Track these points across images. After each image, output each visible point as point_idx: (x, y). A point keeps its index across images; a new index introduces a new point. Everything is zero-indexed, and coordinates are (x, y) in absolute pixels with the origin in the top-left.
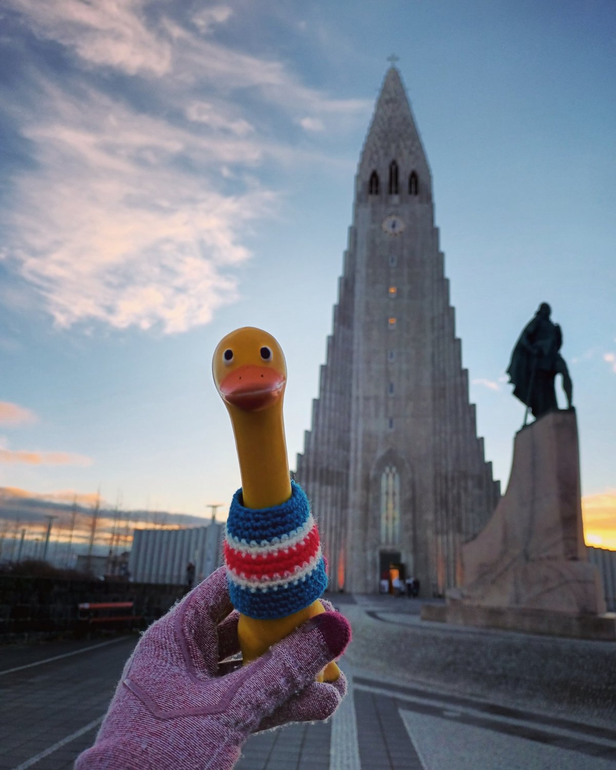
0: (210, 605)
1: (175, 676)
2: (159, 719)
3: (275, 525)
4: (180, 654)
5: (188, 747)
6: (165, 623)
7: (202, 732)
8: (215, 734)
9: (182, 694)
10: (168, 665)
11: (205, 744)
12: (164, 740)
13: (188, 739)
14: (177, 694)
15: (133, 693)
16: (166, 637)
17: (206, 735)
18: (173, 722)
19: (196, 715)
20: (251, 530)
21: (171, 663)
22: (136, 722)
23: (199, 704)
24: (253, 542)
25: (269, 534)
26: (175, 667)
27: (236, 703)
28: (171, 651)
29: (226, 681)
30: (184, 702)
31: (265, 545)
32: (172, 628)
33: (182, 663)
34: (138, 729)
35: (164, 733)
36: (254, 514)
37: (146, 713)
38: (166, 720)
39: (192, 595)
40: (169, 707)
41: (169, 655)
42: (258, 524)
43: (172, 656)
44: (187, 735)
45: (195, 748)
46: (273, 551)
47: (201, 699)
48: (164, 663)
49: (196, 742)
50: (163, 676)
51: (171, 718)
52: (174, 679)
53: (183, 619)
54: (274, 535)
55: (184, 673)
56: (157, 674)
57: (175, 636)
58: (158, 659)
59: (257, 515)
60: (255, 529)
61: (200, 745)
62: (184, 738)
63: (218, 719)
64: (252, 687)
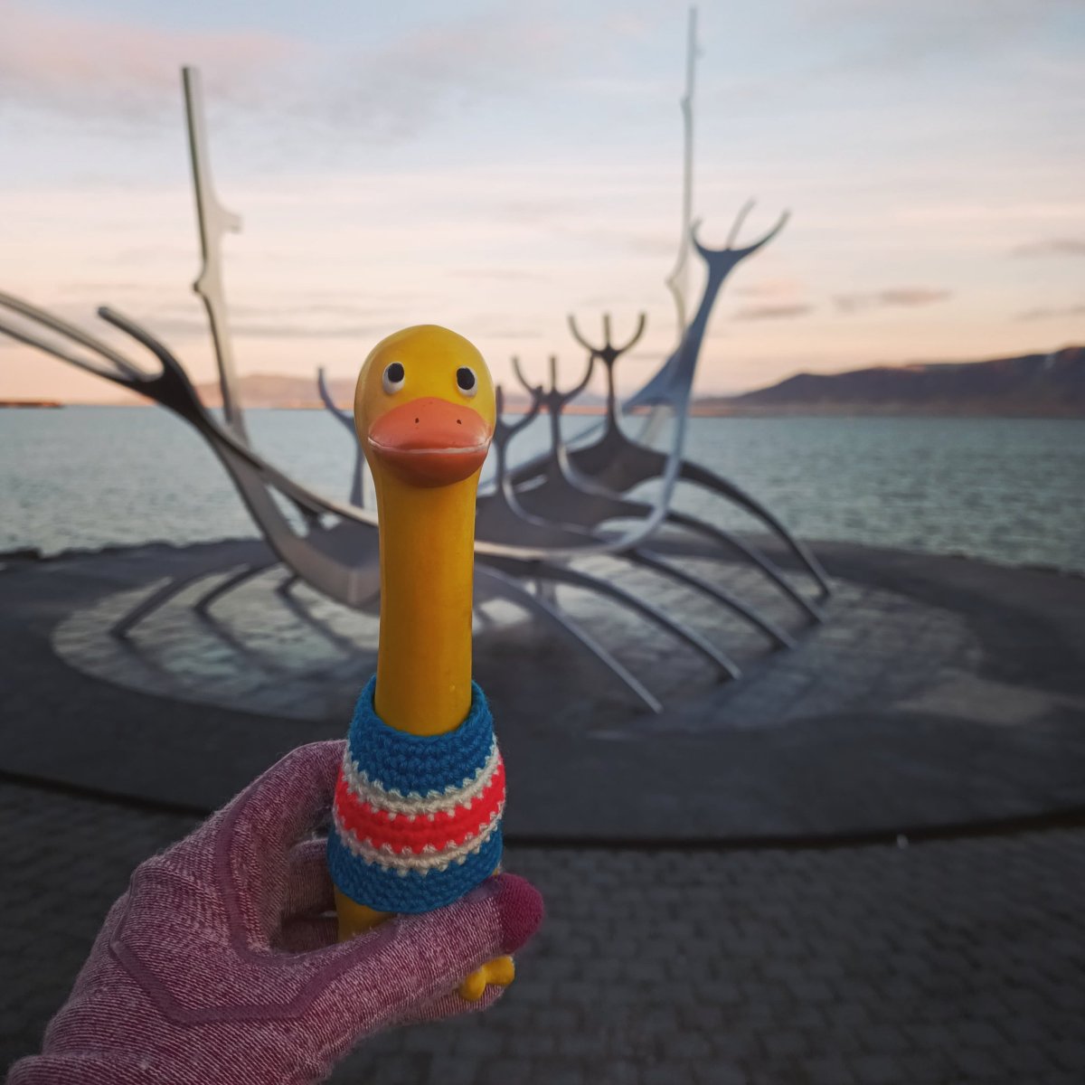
0: (282, 817)
1: (207, 947)
2: (176, 1023)
4: (220, 906)
5: (226, 1076)
6: (197, 846)
7: (255, 1051)
8: (278, 1058)
9: (221, 980)
10: (197, 925)
11: (257, 1074)
12: (182, 1062)
13: (228, 1062)
14: (212, 980)
15: (128, 971)
16: (197, 873)
17: (261, 1056)
18: (202, 1031)
19: (247, 1021)
21: (200, 922)
22: (132, 1027)
23: (254, 1001)
26: (210, 930)
27: (324, 1006)
28: (203, 899)
29: (308, 965)
30: (224, 995)
32: (210, 857)
33: (222, 922)
34: (135, 1039)
35: (185, 1050)
37: (151, 1012)
38: (189, 1027)
39: (248, 796)
40: (197, 1004)
41: (199, 907)
43: (204, 909)
44: (226, 1056)
45: (240, 1079)
47: (258, 991)
48: (189, 922)
49: (241, 1069)
50: (186, 946)
51: (198, 1024)
52: (206, 953)
53: (230, 842)
55: (225, 943)
56: (175, 941)
57: (213, 872)
58: (179, 912)
61: (248, 1075)
62: (220, 1061)
63: (287, 1030)
64: (356, 983)
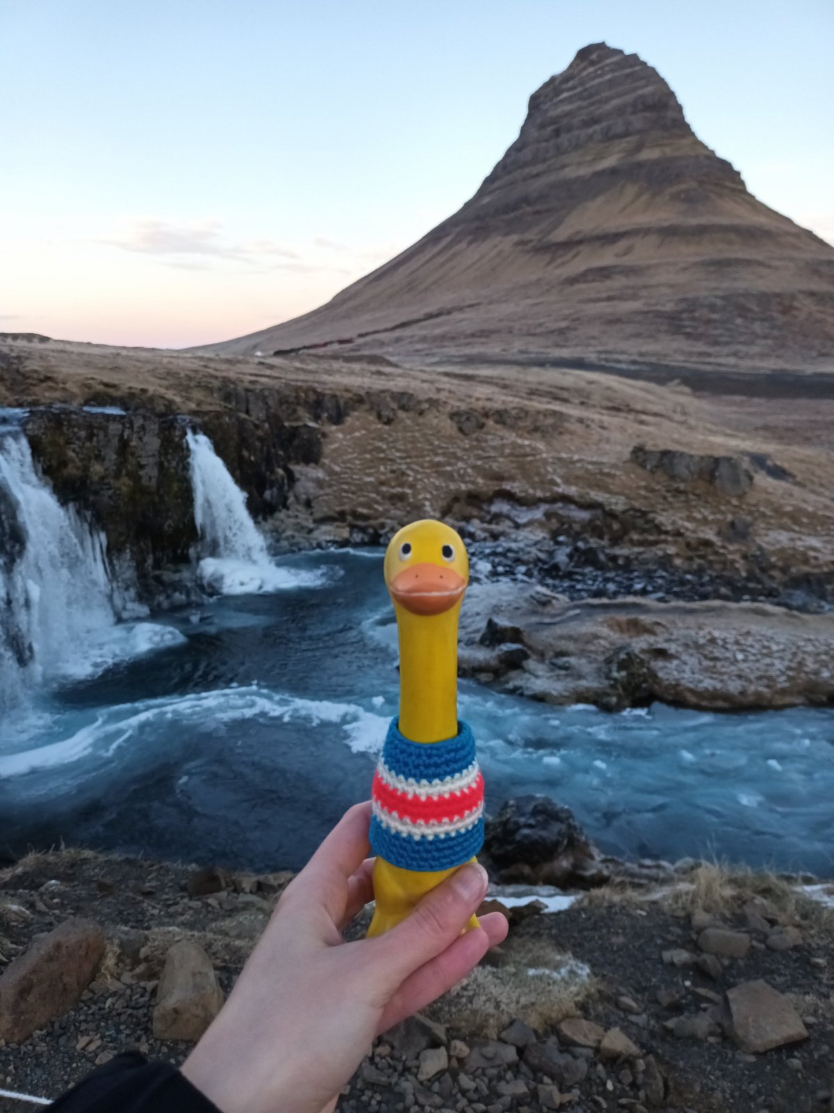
3: (447, 763)
20: (422, 768)
24: (424, 782)
25: (442, 772)
31: (437, 785)
36: (425, 749)
42: (432, 761)
46: (444, 792)
54: (446, 774)
59: (429, 751)
60: (427, 766)
